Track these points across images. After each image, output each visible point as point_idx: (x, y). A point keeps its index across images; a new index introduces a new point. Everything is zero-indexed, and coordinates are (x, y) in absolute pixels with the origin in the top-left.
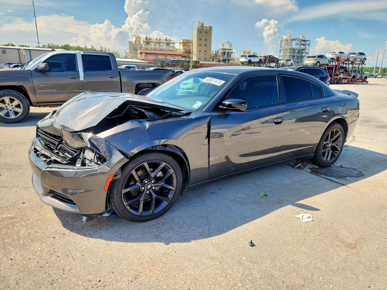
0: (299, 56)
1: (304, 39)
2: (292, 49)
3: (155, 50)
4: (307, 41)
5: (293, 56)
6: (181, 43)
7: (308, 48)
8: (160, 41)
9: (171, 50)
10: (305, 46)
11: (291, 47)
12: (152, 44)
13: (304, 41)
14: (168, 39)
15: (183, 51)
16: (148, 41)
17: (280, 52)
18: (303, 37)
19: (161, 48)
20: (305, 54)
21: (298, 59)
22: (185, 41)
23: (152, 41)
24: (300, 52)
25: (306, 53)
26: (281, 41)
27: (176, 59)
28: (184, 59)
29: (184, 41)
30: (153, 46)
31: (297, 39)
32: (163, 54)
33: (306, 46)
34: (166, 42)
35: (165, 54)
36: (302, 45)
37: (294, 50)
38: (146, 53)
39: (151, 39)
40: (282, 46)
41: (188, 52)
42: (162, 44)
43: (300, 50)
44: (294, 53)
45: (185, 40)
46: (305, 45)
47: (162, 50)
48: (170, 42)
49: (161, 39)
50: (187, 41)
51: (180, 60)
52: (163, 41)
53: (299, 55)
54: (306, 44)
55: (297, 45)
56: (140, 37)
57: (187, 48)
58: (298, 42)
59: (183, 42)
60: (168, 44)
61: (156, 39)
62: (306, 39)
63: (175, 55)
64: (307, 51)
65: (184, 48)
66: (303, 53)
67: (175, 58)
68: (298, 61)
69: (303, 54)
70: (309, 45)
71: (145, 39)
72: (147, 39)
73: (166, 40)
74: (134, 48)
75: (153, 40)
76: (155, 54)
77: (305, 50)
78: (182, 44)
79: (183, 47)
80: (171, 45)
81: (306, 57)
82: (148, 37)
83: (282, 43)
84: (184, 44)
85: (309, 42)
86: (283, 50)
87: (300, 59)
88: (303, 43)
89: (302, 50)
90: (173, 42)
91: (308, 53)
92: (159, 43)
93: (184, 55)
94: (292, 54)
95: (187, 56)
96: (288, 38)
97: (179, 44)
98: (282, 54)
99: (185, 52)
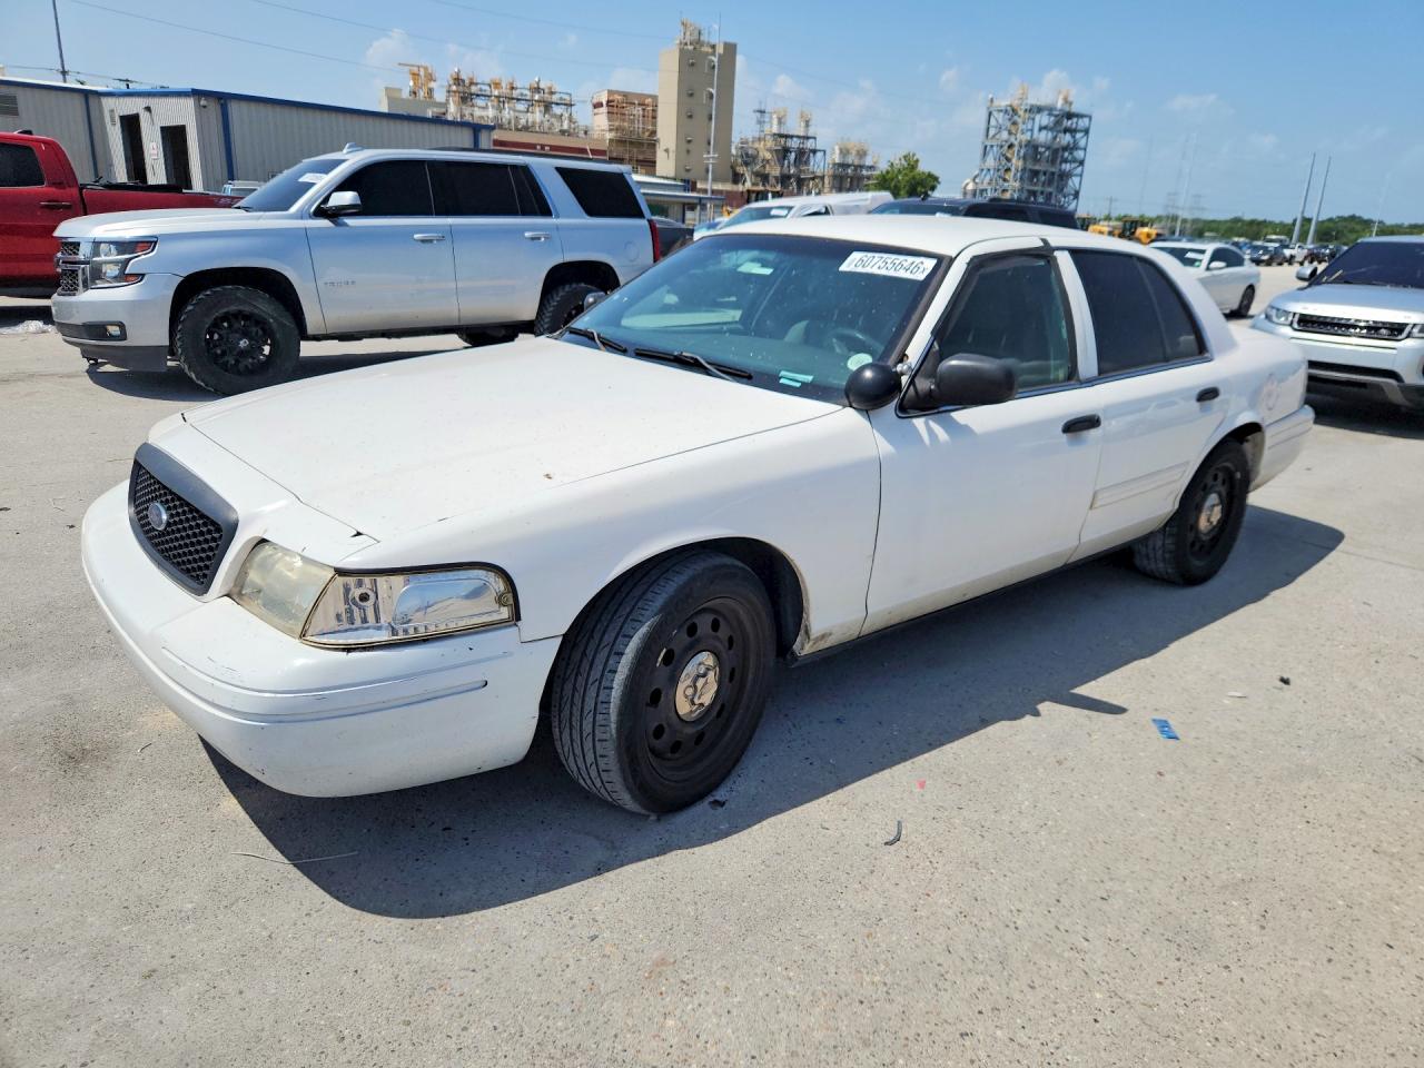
0: (1053, 174)
1: (1067, 109)
2: (1033, 145)
4: (1086, 116)
5: (1031, 171)
6: (598, 105)
7: (1082, 143)
8: (515, 94)
9: (563, 132)
10: (1074, 137)
11: (1027, 136)
12: (480, 102)
13: (1070, 116)
14: (542, 86)
15: (609, 136)
16: (465, 92)
17: (985, 154)
18: (1066, 100)
20: (1073, 165)
21: (1050, 182)
22: (617, 97)
23: (481, 90)
24: (1059, 159)
25: (1074, 161)
26: (990, 114)
29: (611, 98)
30: (491, 113)
31: (1050, 110)
32: (532, 147)
33: (1078, 135)
34: (537, 97)
35: (543, 147)
36: (1066, 131)
37: (1036, 147)
39: (477, 84)
40: (992, 132)
41: (631, 143)
42: (521, 106)
43: (1055, 152)
44: (1037, 161)
45: (618, 93)
46: (1073, 131)
47: (525, 129)
48: (555, 98)
49: (517, 84)
50: (625, 95)
52: (527, 92)
53: (1053, 170)
54: (1079, 128)
55: (1050, 135)
56: (431, 75)
57: (625, 125)
58: (1052, 118)
59: (608, 102)
60: (547, 106)
61: (497, 85)
62: (1075, 109)
63: (581, 151)
64: (1079, 154)
65: (617, 124)
66: (1066, 161)
68: (1051, 194)
69: (1066, 167)
70: (1086, 131)
71: (451, 82)
72: (458, 80)
73: (537, 89)
75: (487, 88)
77: (1075, 153)
78: (604, 109)
79: (610, 120)
80: (557, 110)
81: (1076, 175)
82: (463, 76)
83: (992, 120)
84: (615, 110)
85: (1086, 120)
86: (995, 148)
87: (1055, 184)
88: (1070, 122)
89: (1065, 149)
90: (567, 97)
91: (1082, 163)
92: (513, 99)
93: (614, 155)
94: (1030, 166)
95: (627, 156)
96: (1016, 103)
97: (591, 107)
98: (991, 162)
99: (620, 142)
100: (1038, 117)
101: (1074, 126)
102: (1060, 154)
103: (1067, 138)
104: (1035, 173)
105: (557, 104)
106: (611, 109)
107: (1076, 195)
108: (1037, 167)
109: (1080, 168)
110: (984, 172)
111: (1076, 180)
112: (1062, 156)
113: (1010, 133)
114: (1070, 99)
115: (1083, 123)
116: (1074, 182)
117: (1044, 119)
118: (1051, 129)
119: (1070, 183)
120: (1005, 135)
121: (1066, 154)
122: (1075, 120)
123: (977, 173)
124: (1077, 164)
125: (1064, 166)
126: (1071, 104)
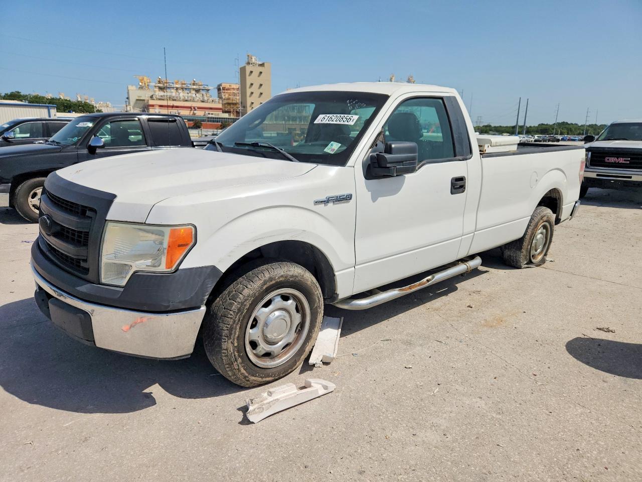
3: (175, 100)
6: (219, 90)
8: (184, 86)
9: (203, 101)
12: (169, 90)
14: (196, 83)
16: (163, 86)
19: (186, 98)
22: (227, 86)
23: (170, 85)
27: (213, 116)
28: (226, 115)
30: (174, 94)
32: (190, 108)
34: (195, 87)
35: (194, 108)
38: (161, 106)
39: (168, 83)
41: (233, 104)
42: (187, 91)
47: (186, 101)
48: (201, 87)
49: (186, 82)
51: (220, 117)
52: (189, 85)
57: (231, 97)
59: (223, 88)
60: (197, 91)
61: (177, 83)
63: (211, 109)
65: (226, 97)
67: (212, 114)
71: (157, 82)
72: (159, 82)
74: (140, 97)
75: (172, 84)
76: (177, 107)
78: (222, 91)
80: (202, 92)
82: (163, 80)
84: (226, 91)
90: (206, 87)
92: (182, 88)
93: (226, 110)
95: (232, 110)
97: (216, 90)
99: (229, 104)
105: (203, 90)
106: (224, 91)
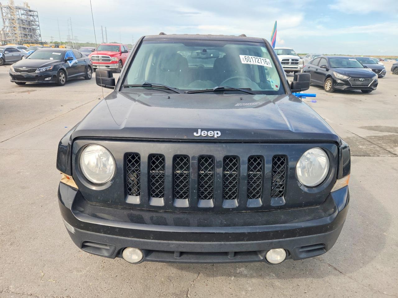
0: (30, 29)
1: (29, 9)
2: (21, 20)
4: (34, 11)
5: (23, 28)
7: (37, 19)
10: (34, 18)
11: (18, 16)
13: (30, 11)
17: (4, 22)
18: (27, 6)
20: (36, 26)
21: (30, 31)
24: (31, 24)
25: (36, 25)
26: (2, 8)
31: (23, 9)
33: (35, 17)
36: (31, 16)
37: (22, 20)
40: (4, 14)
43: (29, 21)
44: (24, 24)
46: (33, 16)
55: (25, 16)
58: (25, 11)
62: (31, 9)
64: (37, 23)
66: (33, 25)
68: (31, 35)
70: (37, 16)
77: (36, 23)
83: (3, 11)
85: (36, 13)
86: (7, 20)
87: (32, 32)
88: (31, 13)
89: (32, 21)
91: (39, 26)
94: (22, 26)
96: (10, 5)
98: (7, 24)
100: (19, 10)
101: (33, 14)
102: (31, 22)
103: (31, 18)
104: (24, 28)
107: (40, 35)
108: (24, 27)
109: (39, 27)
110: (6, 27)
111: (39, 31)
112: (32, 24)
113: (11, 15)
114: (29, 6)
115: (35, 13)
116: (38, 32)
117: (22, 12)
118: (25, 15)
119: (37, 32)
120: (9, 16)
121: (33, 23)
122: (32, 12)
123: (3, 27)
124: (37, 26)
125: (33, 26)
126: (29, 7)
